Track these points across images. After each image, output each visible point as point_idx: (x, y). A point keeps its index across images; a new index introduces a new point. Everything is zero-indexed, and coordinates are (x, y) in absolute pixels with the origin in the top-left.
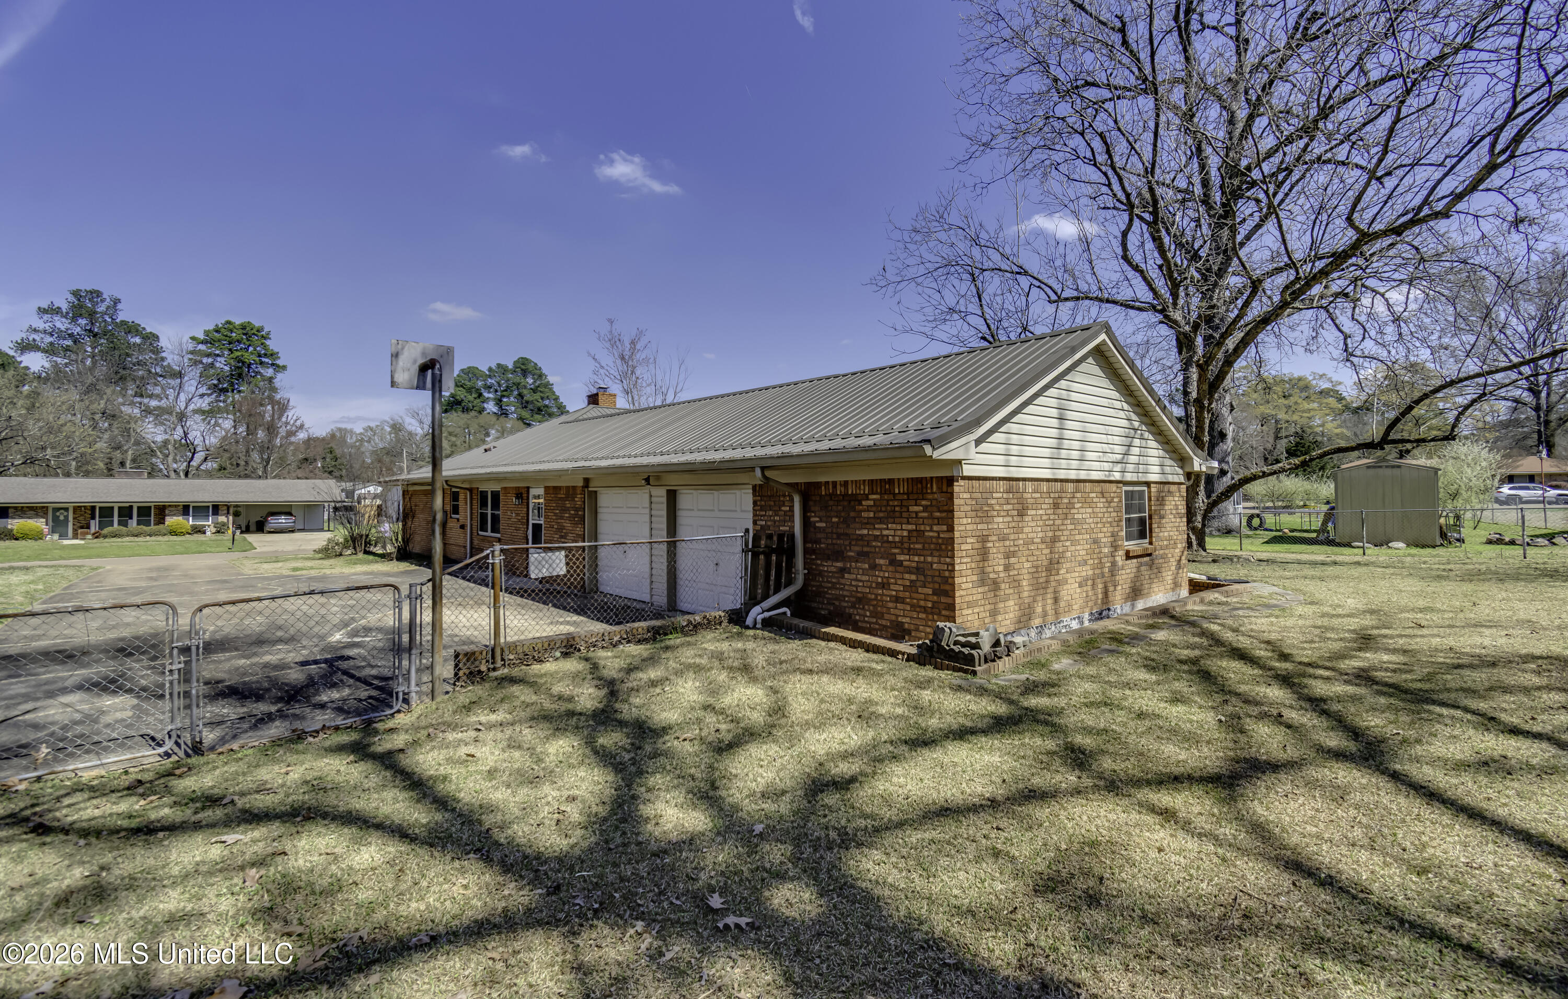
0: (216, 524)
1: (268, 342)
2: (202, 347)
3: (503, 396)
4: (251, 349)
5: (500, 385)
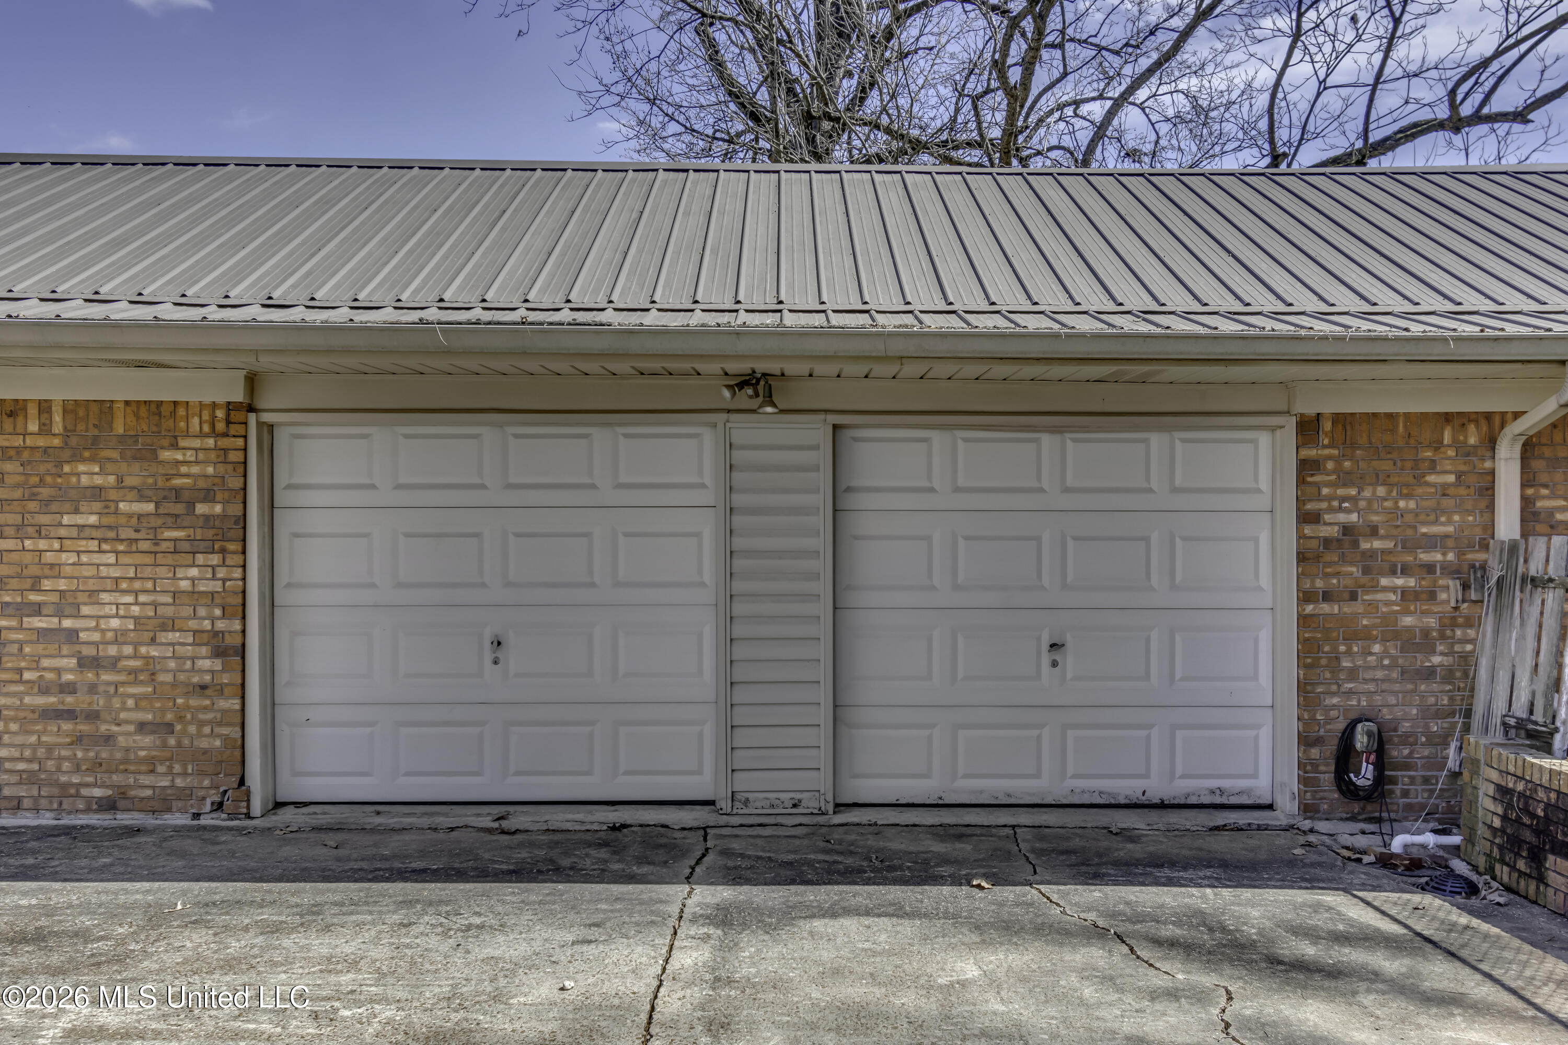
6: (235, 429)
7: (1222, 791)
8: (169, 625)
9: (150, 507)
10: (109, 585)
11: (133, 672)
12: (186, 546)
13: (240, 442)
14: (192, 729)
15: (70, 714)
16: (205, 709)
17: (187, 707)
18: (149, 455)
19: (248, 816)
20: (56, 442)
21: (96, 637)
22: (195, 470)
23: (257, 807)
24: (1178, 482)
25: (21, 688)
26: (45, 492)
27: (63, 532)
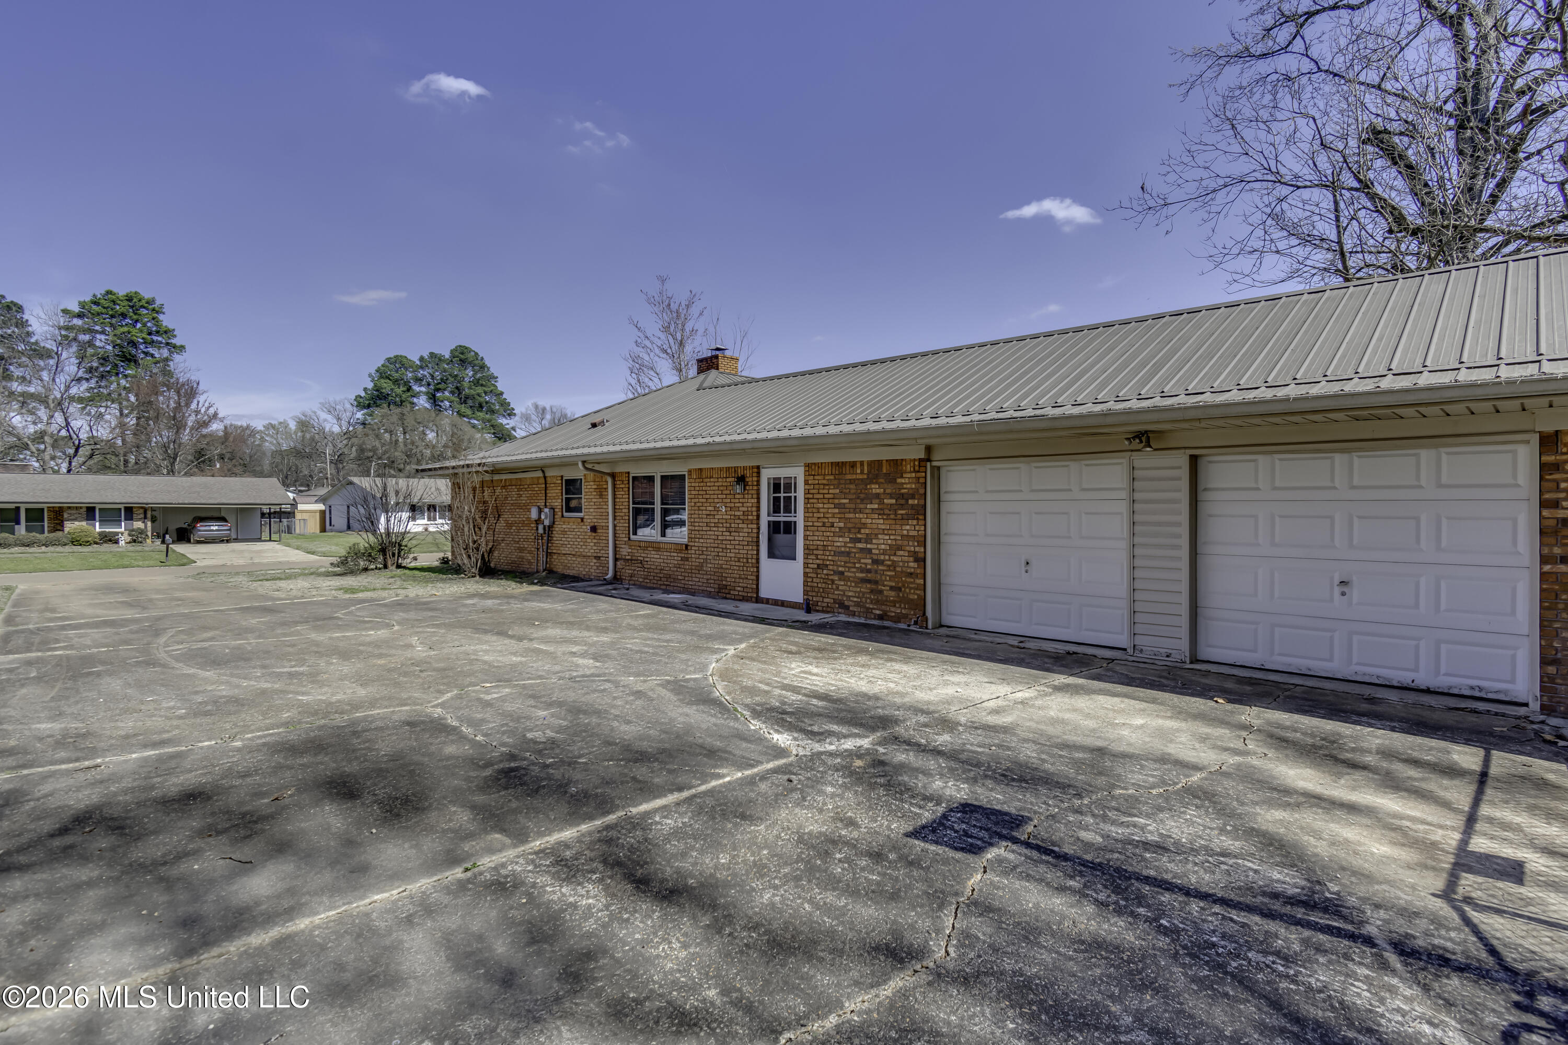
0: (131, 532)
1: (161, 317)
2: (77, 322)
3: (438, 390)
4: (139, 325)
5: (433, 377)
6: (922, 469)
7: (1481, 689)
8: (900, 548)
9: (893, 501)
10: (881, 532)
11: (889, 566)
12: (905, 517)
13: (923, 474)
14: (907, 590)
15: (869, 581)
16: (912, 583)
17: (906, 582)
18: (893, 481)
19: (927, 628)
20: (865, 477)
21: (877, 552)
22: (908, 486)
23: (930, 626)
24: (1444, 480)
25: (854, 570)
26: (862, 496)
27: (867, 511)
